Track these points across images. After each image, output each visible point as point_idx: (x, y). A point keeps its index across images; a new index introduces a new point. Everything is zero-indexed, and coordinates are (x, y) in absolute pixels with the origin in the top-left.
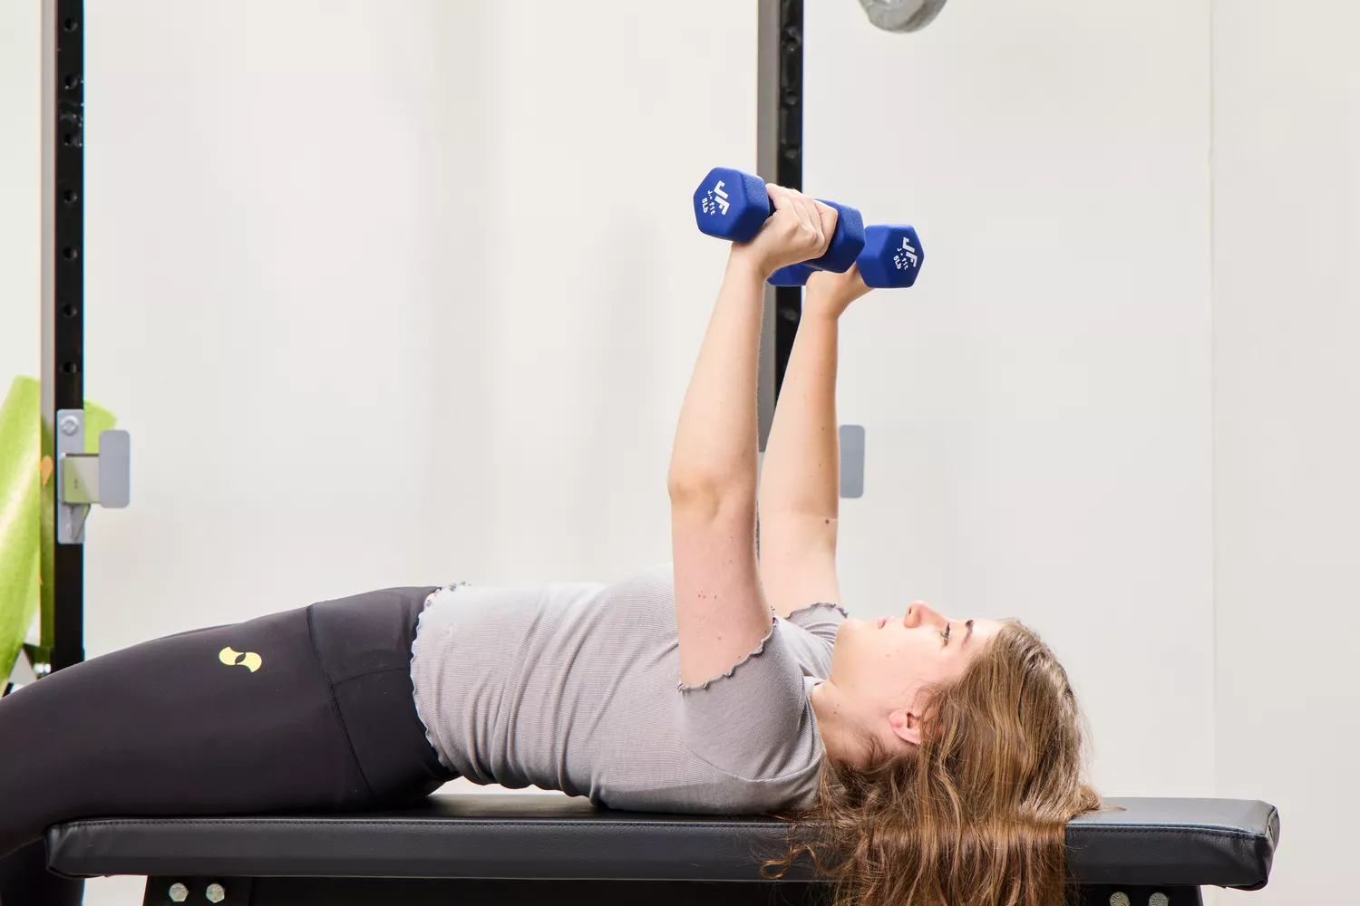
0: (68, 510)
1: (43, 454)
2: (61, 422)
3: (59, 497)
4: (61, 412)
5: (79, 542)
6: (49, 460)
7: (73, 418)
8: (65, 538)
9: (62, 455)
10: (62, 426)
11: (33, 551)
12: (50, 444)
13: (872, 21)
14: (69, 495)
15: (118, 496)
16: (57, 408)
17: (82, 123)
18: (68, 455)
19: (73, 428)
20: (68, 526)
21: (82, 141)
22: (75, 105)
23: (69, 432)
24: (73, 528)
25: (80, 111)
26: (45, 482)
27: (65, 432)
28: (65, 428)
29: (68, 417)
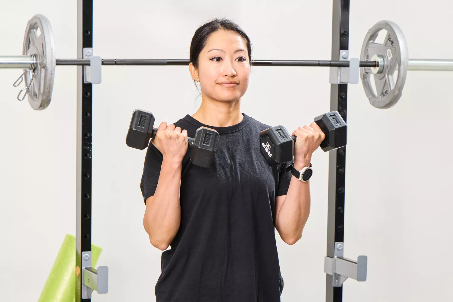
0: (86, 287)
1: (77, 265)
2: (83, 256)
3: (82, 282)
4: (83, 252)
5: (89, 298)
6: (79, 268)
7: (87, 254)
8: (84, 297)
9: (83, 268)
10: (84, 257)
11: (73, 298)
12: (79, 262)
13: (371, 103)
14: (86, 283)
15: (104, 290)
16: (82, 251)
17: (91, 150)
18: (86, 268)
19: (87, 258)
20: (86, 293)
21: (91, 157)
22: (89, 143)
23: (86, 260)
24: (87, 293)
25: (91, 146)
26: (77, 276)
27: (85, 260)
28: (85, 258)
29: (85, 254)
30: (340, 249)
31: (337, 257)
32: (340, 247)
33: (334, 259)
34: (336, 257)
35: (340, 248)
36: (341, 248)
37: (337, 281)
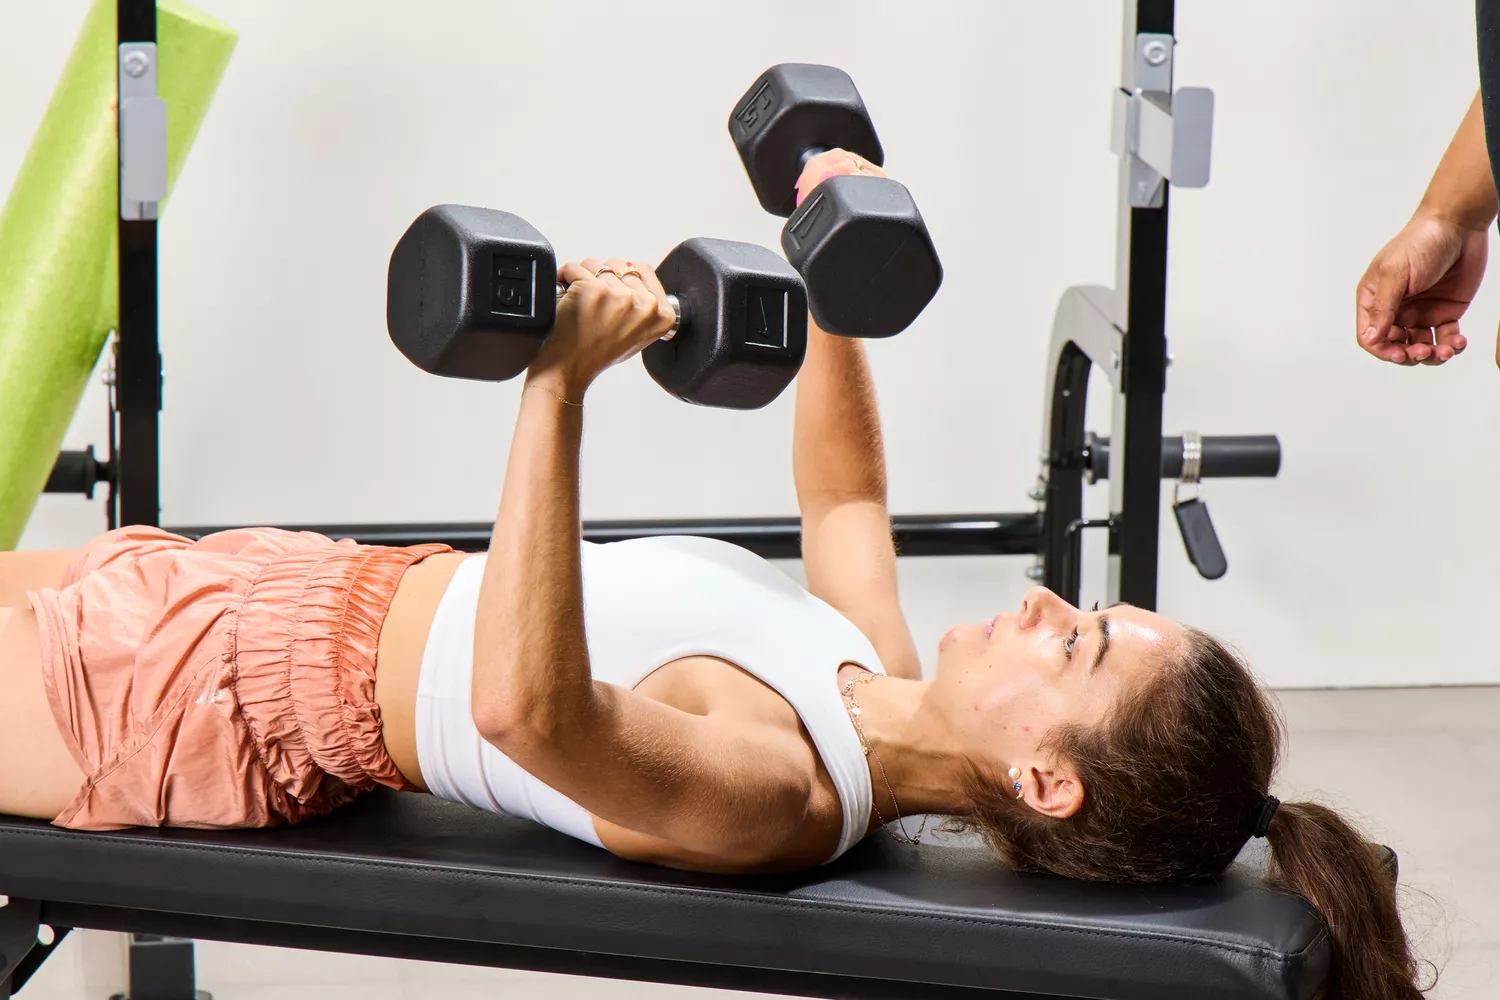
2: (126, 59)
4: (124, 46)
5: (147, 216)
7: (141, 55)
8: (130, 214)
9: (125, 102)
10: (126, 65)
16: (121, 41)
19: (139, 68)
23: (134, 73)
27: (129, 73)
28: (129, 67)
29: (135, 52)
30: (1155, 61)
31: (1145, 94)
32: (1156, 52)
33: (1130, 98)
34: (1139, 91)
35: (1156, 56)
36: (1161, 57)
37: (1141, 185)
